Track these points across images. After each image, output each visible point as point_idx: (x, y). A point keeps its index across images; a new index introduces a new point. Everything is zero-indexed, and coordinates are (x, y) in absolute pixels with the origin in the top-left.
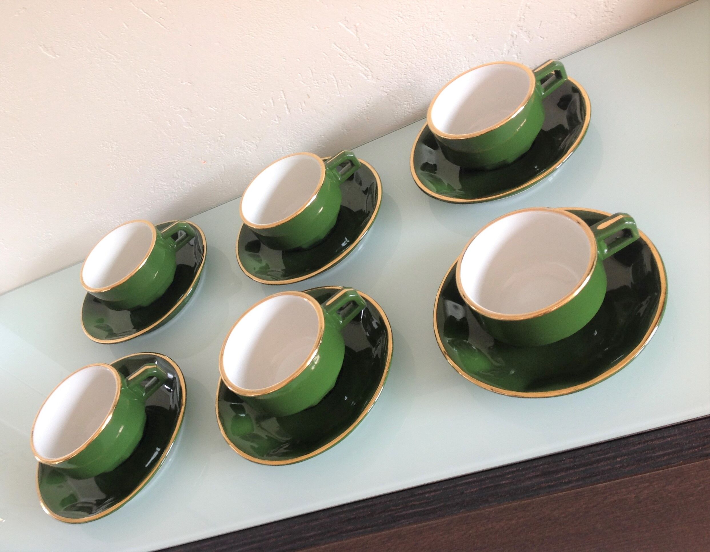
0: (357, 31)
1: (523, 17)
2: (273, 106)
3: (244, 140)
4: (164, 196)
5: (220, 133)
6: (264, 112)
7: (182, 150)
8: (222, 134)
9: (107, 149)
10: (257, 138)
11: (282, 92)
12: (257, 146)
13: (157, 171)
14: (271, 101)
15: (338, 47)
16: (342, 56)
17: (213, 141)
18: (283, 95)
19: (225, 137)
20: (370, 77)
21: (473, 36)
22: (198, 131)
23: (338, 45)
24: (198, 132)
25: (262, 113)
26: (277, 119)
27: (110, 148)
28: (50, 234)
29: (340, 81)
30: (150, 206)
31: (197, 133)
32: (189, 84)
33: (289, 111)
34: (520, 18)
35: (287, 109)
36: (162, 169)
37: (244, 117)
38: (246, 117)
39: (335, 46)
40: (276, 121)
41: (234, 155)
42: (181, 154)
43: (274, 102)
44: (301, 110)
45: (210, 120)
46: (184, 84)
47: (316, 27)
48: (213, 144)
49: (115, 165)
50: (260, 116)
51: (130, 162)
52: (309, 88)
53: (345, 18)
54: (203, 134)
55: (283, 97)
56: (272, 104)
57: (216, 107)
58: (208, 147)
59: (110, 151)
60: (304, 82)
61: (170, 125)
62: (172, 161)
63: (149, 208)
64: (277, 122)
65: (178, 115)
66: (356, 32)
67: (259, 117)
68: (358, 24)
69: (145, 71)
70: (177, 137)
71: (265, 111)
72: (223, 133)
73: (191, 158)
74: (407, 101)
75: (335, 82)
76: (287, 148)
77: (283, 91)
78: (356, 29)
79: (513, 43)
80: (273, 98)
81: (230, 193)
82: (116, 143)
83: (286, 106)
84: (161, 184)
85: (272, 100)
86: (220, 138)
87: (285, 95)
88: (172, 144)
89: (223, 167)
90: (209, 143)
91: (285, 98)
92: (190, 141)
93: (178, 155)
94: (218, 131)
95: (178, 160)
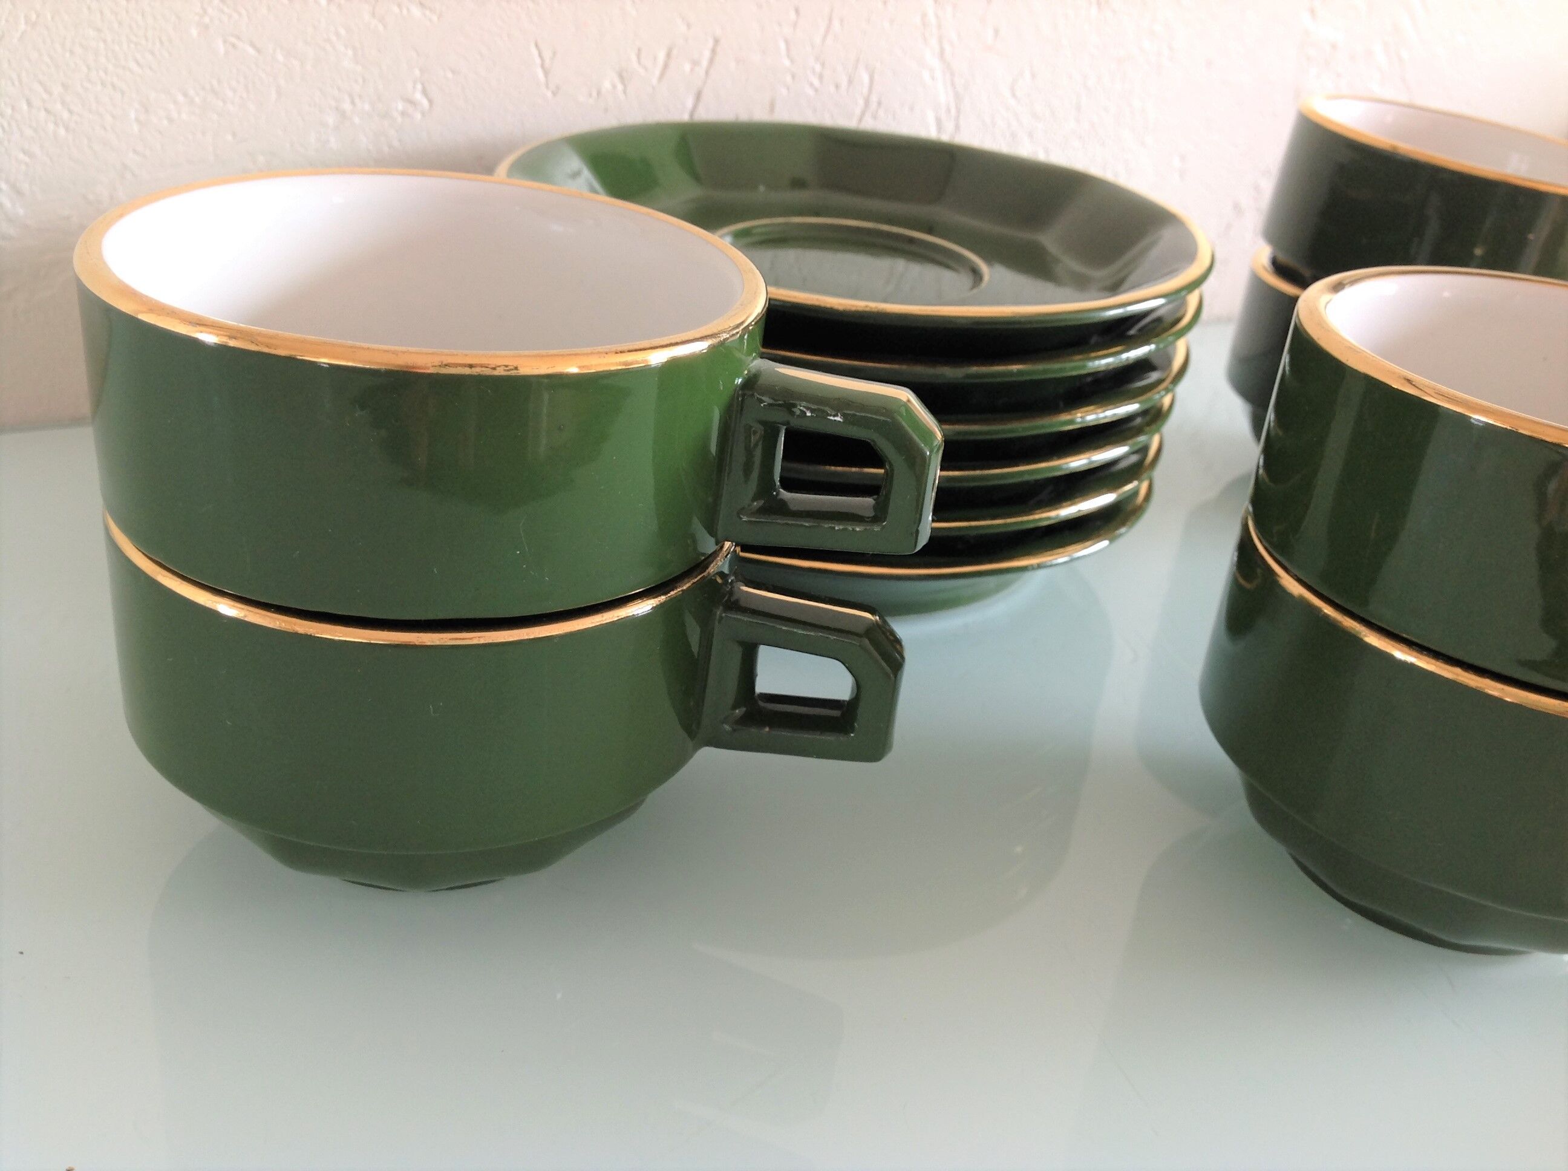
2: (654, 81)
5: (419, 87)
6: (614, 87)
7: (215, 83)
8: (418, 96)
13: (29, 132)
14: (661, 56)
17: (367, 107)
18: (707, 54)
19: (423, 114)
22: (342, 32)
24: (337, 34)
25: (607, 85)
31: (334, 38)
36: (62, 132)
37: (542, 66)
38: (546, 73)
42: (197, 100)
48: (357, 120)
50: (594, 94)
52: (789, 79)
54: (350, 53)
55: (705, 63)
56: (657, 73)
58: (331, 120)
60: (788, 50)
62: (133, 115)
67: (590, 95)
70: (240, 14)
71: (620, 87)
72: (425, 92)
73: (229, 138)
77: (717, 41)
80: (675, 52)
85: (669, 55)
86: (400, 106)
87: (711, 61)
88: (194, 32)
90: (347, 106)
91: (707, 72)
92: (280, 57)
93: (180, 98)
94: (417, 72)
95: (165, 122)
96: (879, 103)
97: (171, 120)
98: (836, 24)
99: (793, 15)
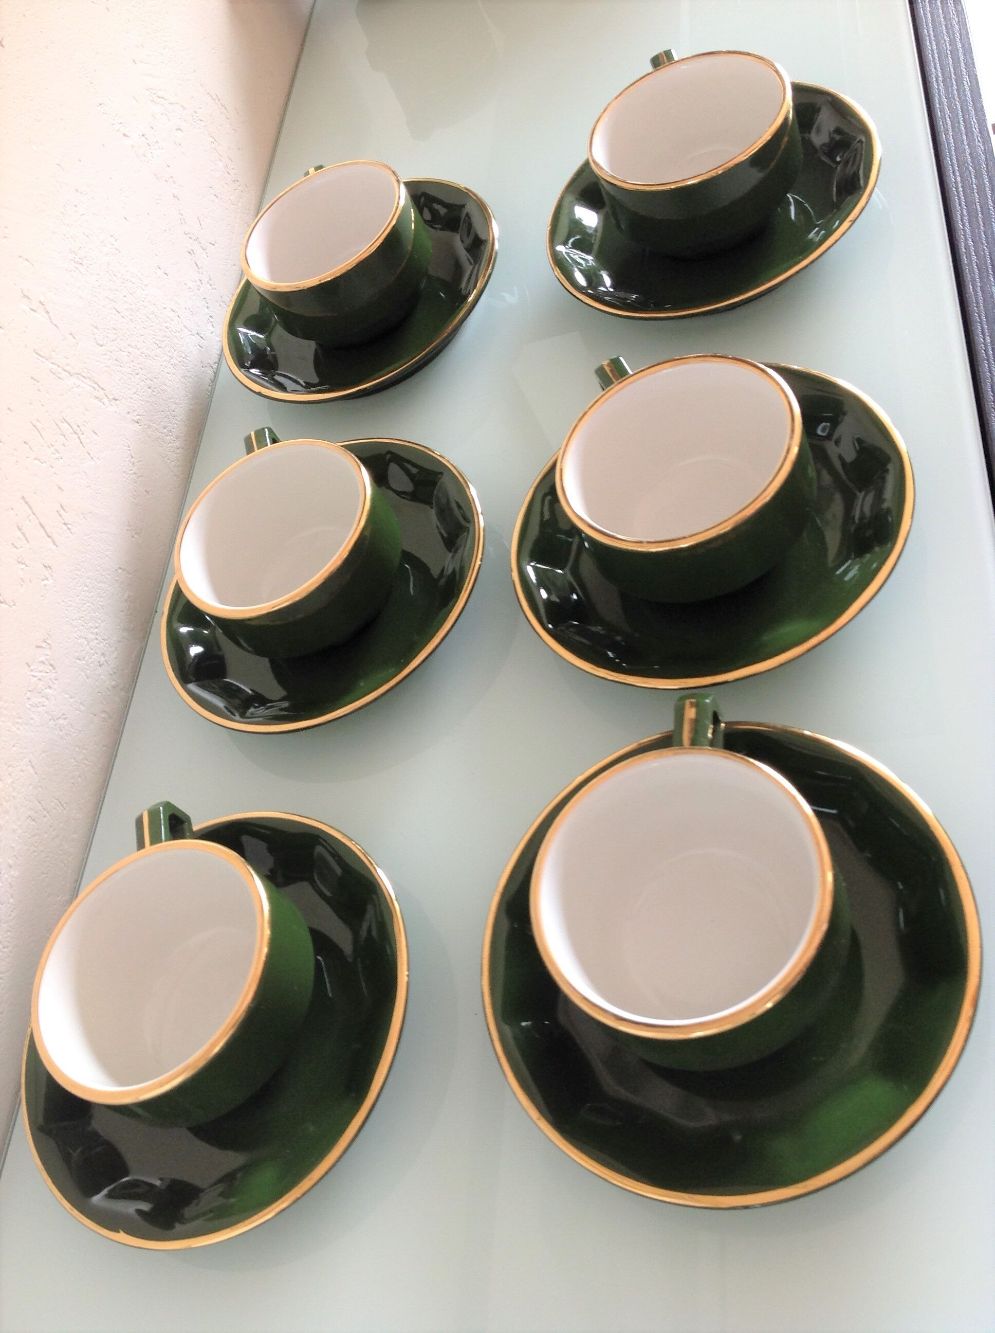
0: (48, 312)
1: (181, 217)
2: (27, 546)
3: (29, 666)
6: (22, 569)
10: (44, 645)
11: (22, 502)
12: (51, 665)
14: (19, 534)
15: (42, 357)
16: (55, 374)
18: (26, 508)
20: (105, 401)
23: (40, 353)
25: (20, 574)
26: (47, 574)
29: (77, 428)
33: (54, 543)
35: (47, 539)
39: (38, 357)
40: (47, 579)
41: (32, 719)
43: (23, 534)
44: (65, 528)
52: (52, 470)
53: (22, 292)
55: (29, 512)
56: (24, 541)
60: (39, 461)
66: (45, 314)
68: (42, 299)
74: (165, 427)
75: (75, 437)
77: (23, 498)
78: (45, 309)
80: (20, 525)
81: (75, 836)
83: (43, 534)
85: (19, 529)
89: (30, 768)
98: (38, 425)
99: (26, 447)
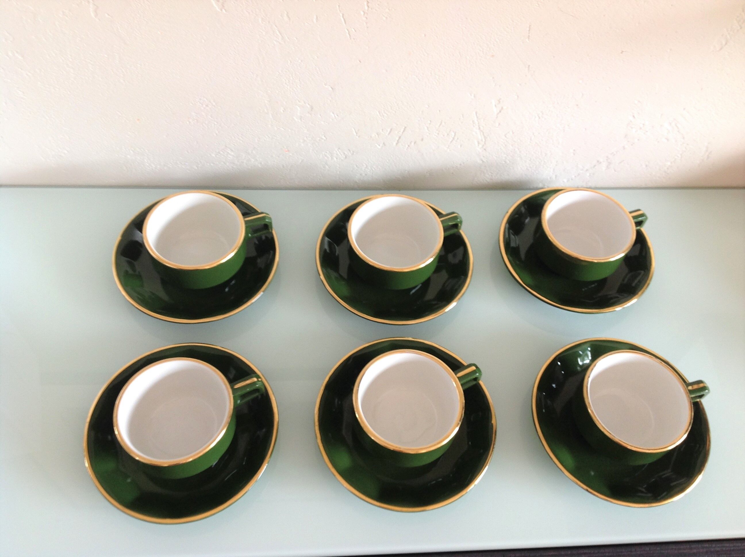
0: (500, 112)
1: (615, 153)
2: (387, 135)
3: (339, 149)
4: (222, 163)
5: (323, 135)
6: (375, 136)
7: (274, 134)
8: (323, 137)
9: (201, 105)
10: (352, 152)
11: (404, 127)
12: (346, 157)
13: (235, 142)
14: (389, 130)
16: (473, 123)
17: (310, 139)
18: (403, 130)
20: (480, 146)
21: (574, 150)
23: (478, 115)
24: (303, 127)
25: (373, 135)
26: (381, 145)
27: (204, 106)
28: (66, 152)
29: (456, 139)
30: (199, 166)
32: (331, 89)
33: (397, 144)
34: (613, 153)
35: (396, 141)
36: (241, 141)
37: (356, 132)
38: (356, 133)
39: (475, 114)
40: (379, 145)
41: (320, 156)
42: (270, 137)
43: (390, 132)
44: (407, 146)
45: (322, 123)
46: (326, 87)
47: (473, 95)
48: (308, 141)
49: (195, 121)
50: (370, 137)
51: (214, 124)
52: (428, 134)
53: (500, 99)
56: (388, 133)
57: (337, 115)
58: (302, 141)
59: (202, 108)
60: (428, 128)
61: (282, 112)
62: (256, 139)
63: (197, 167)
64: (379, 147)
65: (297, 107)
66: (498, 111)
67: (369, 137)
68: (505, 108)
69: (300, 61)
70: (280, 123)
71: (377, 136)
72: (325, 136)
73: (278, 143)
74: (492, 173)
75: (452, 139)
76: (370, 169)
79: (595, 166)
80: (393, 129)
82: (214, 104)
83: (397, 139)
84: (228, 153)
85: (391, 130)
86: (319, 139)
88: (270, 126)
89: (301, 160)
90: (305, 139)
91: (402, 133)
92: (290, 130)
93: (267, 137)
94: (323, 133)
95: (264, 141)
96: (458, 139)
97: (265, 140)
98: (443, 123)
99: (429, 122)
